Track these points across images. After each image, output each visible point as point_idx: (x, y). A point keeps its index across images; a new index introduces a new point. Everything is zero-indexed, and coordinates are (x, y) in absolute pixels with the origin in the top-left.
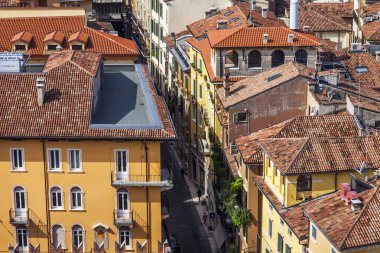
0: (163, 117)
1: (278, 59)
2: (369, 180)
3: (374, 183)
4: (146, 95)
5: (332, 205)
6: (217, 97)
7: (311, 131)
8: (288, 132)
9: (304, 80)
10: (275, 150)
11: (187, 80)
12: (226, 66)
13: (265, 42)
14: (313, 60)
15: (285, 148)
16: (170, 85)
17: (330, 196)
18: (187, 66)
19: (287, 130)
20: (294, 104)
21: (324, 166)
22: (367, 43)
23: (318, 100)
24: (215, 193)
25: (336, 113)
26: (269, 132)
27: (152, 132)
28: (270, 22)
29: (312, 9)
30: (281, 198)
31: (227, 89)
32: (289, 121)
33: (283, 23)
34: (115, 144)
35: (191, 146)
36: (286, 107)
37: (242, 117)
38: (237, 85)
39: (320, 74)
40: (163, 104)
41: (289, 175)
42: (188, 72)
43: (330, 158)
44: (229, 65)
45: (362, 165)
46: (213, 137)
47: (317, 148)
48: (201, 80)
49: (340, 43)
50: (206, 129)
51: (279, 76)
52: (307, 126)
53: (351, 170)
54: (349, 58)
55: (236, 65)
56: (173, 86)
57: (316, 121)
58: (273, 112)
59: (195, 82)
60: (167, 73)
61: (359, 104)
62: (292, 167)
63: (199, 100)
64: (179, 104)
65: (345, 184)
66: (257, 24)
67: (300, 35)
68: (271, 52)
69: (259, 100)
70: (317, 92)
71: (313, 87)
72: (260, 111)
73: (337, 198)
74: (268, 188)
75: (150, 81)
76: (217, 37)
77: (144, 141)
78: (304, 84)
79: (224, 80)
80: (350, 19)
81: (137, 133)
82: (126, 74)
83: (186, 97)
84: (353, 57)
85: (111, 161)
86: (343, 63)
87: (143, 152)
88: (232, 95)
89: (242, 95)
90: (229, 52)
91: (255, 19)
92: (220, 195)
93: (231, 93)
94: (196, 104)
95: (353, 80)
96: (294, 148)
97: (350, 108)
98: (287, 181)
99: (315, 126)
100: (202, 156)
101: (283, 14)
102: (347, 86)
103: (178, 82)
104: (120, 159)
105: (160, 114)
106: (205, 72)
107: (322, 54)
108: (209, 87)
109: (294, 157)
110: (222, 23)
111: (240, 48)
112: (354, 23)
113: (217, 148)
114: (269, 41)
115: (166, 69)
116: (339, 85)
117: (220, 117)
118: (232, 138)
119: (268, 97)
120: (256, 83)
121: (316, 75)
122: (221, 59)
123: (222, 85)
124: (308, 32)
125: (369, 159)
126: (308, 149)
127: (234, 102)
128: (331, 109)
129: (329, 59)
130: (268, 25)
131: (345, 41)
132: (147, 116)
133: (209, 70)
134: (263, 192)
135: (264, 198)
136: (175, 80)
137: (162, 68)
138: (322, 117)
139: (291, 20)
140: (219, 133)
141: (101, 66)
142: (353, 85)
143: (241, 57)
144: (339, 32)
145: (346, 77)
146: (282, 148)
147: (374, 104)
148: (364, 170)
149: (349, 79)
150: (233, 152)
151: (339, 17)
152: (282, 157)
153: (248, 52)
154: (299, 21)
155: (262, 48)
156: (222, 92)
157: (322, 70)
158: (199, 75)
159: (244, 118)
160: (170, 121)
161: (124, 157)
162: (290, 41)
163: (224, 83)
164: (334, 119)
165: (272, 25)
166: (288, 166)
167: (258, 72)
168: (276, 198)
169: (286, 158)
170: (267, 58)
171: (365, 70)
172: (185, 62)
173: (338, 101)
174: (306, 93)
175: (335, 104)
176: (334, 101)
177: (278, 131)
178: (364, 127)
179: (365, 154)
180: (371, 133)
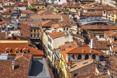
0: (51, 74)
1: (87, 57)
4: (46, 67)
6: (68, 69)
11: (59, 63)
12: (71, 59)
13: (83, 52)
14: (97, 58)
16: (53, 65)
18: (59, 59)
22: (114, 53)
23: (99, 70)
25: (104, 74)
28: (84, 46)
29: (97, 42)
31: (71, 66)
32: (90, 77)
33: (88, 46)
36: (89, 72)
37: (75, 75)
38: (74, 65)
39: (100, 62)
40: (51, 70)
42: (59, 61)
44: (72, 59)
48: (63, 63)
49: (106, 53)
51: (87, 63)
54: (109, 58)
55: (74, 59)
57: (98, 77)
58: (85, 74)
59: (61, 64)
60: (52, 61)
61: (112, 72)
63: (62, 69)
64: (56, 70)
66: (81, 46)
67: (93, 50)
68: (85, 55)
69: (80, 70)
70: (98, 68)
71: (97, 66)
72: (81, 73)
75: (47, 63)
76: (68, 50)
78: (95, 65)
79: (70, 63)
82: (40, 61)
83: (58, 68)
86: (107, 59)
88: (72, 68)
89: (76, 68)
90: (72, 55)
91: (80, 45)
94: (61, 71)
95: (110, 64)
97: (109, 73)
101: (88, 44)
102: (108, 66)
103: (56, 64)
106: (64, 61)
107: (100, 56)
108: (65, 65)
110: (70, 46)
111: (75, 54)
112: (110, 47)
114: (84, 52)
115: (52, 59)
116: (105, 66)
117: (68, 75)
119: (83, 69)
120: (80, 65)
121: (98, 63)
122: (69, 57)
123: (69, 65)
124: (96, 49)
127: (73, 70)
128: (103, 73)
129: (102, 58)
130: (84, 47)
132: (46, 74)
137: (51, 59)
138: (100, 76)
139: (91, 46)
141: (32, 58)
142: (110, 66)
143: (75, 57)
144: (106, 50)
145: (107, 63)
147: (116, 72)
149: (109, 64)
151: (106, 45)
153: (77, 55)
154: (93, 46)
155: (82, 54)
156: (69, 67)
157: (100, 61)
160: (53, 76)
162: (90, 52)
164: (104, 76)
167: (81, 61)
170: (83, 57)
171: (114, 61)
172: (58, 58)
173: (105, 71)
174: (95, 68)
175: (104, 72)
176: (104, 71)
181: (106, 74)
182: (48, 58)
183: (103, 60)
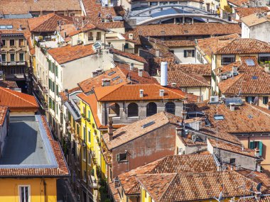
0: (58, 158)
1: (152, 110)
4: (44, 139)
6: (103, 141)
7: (179, 168)
8: (160, 169)
9: (174, 126)
10: (151, 183)
11: (78, 128)
12: (110, 115)
13: (141, 96)
14: (179, 110)
15: (158, 182)
16: (64, 132)
18: (78, 116)
19: (160, 167)
20: (165, 146)
21: (190, 195)
22: (223, 96)
23: (184, 142)
25: (199, 152)
26: (145, 169)
27: (49, 170)
28: (145, 80)
29: (179, 69)
31: (111, 134)
32: (161, 160)
33: (155, 81)
34: (19, 180)
35: (82, 181)
36: (158, 149)
37: (123, 157)
38: (119, 131)
39: (186, 121)
40: (59, 147)
42: (79, 121)
43: (194, 189)
44: (112, 115)
45: (221, 195)
46: (100, 174)
47: (184, 181)
48: (89, 128)
49: (201, 97)
50: (94, 167)
51: (152, 123)
52: (176, 164)
53: (211, 199)
54: (208, 108)
55: (118, 115)
56: (67, 132)
57: (183, 159)
58: (149, 152)
59: (85, 129)
60: (62, 122)
61: (218, 145)
62: (164, 197)
63: (89, 144)
64: (72, 147)
66: (135, 81)
67: (169, 90)
68: (146, 104)
69: (136, 143)
70: (183, 136)
71: (180, 132)
72: (137, 152)
75: (48, 129)
76: (102, 92)
77: (43, 178)
78: (173, 130)
79: (109, 127)
80: (209, 77)
81: (37, 172)
82: (28, 123)
83: (77, 141)
84: (212, 107)
85: (15, 194)
86: (204, 112)
87: (42, 187)
88: (115, 139)
89: (123, 139)
90: (113, 104)
91: (132, 77)
93: (114, 138)
94: (86, 147)
95: (212, 126)
96: (165, 182)
97: (210, 148)
99: (182, 163)
100: (91, 189)
101: (155, 73)
102: (208, 131)
103: (71, 129)
104: (23, 194)
105: (56, 156)
106: (93, 121)
107: (187, 105)
108: (96, 133)
109: (165, 189)
110: (106, 81)
111: (120, 101)
112: (213, 80)
113: (103, 183)
114: (144, 96)
115: (61, 118)
116: (201, 130)
117: (105, 157)
118: (115, 174)
119: (144, 140)
120: (134, 129)
121: (183, 122)
122: (106, 111)
123: (106, 132)
124: (176, 88)
125: (226, 189)
126: (176, 182)
127: (116, 145)
128: (194, 149)
129: (193, 110)
130: (143, 82)
131: (205, 95)
132: (45, 157)
133: (96, 119)
136: (69, 127)
137: (58, 118)
138: (187, 156)
139: (162, 78)
140: (105, 170)
141: (7, 117)
142: (212, 130)
143: (121, 109)
144: (201, 87)
145: (206, 124)
146: (155, 182)
147: (229, 145)
148: (222, 199)
149: (209, 125)
150: (116, 186)
151: (200, 75)
152: (155, 190)
153: (127, 104)
154: (168, 79)
155: (139, 101)
156: (106, 137)
157: (187, 118)
158: (88, 123)
159: (125, 158)
160: (64, 161)
161: (27, 191)
162: (161, 95)
163: (108, 130)
164: (198, 157)
165: (147, 82)
166: (160, 196)
167: (136, 120)
169: (159, 189)
170: (142, 109)
171: (222, 118)
172: (77, 113)
173: (200, 143)
174: (175, 137)
175: (198, 145)
176: (197, 143)
177: (152, 168)
178: (221, 164)
179: (222, 186)
180: (227, 168)
181: (203, 151)
182: (50, 115)
183: (194, 116)
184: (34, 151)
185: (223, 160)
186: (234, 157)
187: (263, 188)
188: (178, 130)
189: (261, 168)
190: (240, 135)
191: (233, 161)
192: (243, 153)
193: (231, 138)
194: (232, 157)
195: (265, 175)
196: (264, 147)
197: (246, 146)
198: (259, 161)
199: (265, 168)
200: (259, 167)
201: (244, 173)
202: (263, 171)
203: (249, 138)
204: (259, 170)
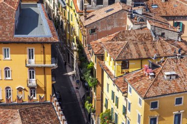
0: (52, 31)
2: (158, 63)
3: (161, 65)
4: (43, 19)
5: (139, 76)
6: (80, 21)
7: (129, 38)
8: (117, 38)
9: (125, 12)
10: (110, 48)
11: (64, 12)
12: (85, 4)
15: (115, 47)
16: (56, 15)
17: (138, 71)
18: (65, 4)
19: (116, 38)
20: (120, 24)
21: (135, 56)
23: (132, 22)
24: (79, 70)
25: (141, 29)
26: (107, 39)
27: (46, 39)
30: (113, 72)
31: (85, 16)
32: (117, 33)
34: (27, 45)
35: (67, 46)
36: (116, 26)
37: (93, 31)
38: (90, 14)
39: (133, 9)
40: (52, 24)
41: (117, 60)
42: (65, 8)
43: (138, 52)
44: (86, 4)
45: (155, 55)
46: (78, 41)
47: (132, 47)
48: (72, 12)
50: (75, 37)
51: (112, 10)
52: (127, 36)
53: (149, 58)
55: (90, 4)
56: (57, 15)
57: (131, 33)
58: (109, 28)
59: (69, 13)
60: (54, 8)
61: (153, 24)
62: (119, 56)
63: (71, 22)
64: (61, 24)
65: (146, 65)
69: (102, 22)
70: (132, 18)
71: (130, 15)
72: (103, 28)
73: (142, 72)
74: (106, 67)
75: (46, 13)
77: (43, 43)
78: (125, 14)
79: (84, 12)
81: (39, 40)
82: (33, 9)
83: (64, 21)
85: (25, 53)
86: (145, 3)
87: (42, 49)
89: (93, 20)
92: (82, 71)
93: (87, 19)
94: (69, 24)
95: (150, 12)
96: (120, 47)
97: (149, 26)
98: (116, 63)
99: (131, 35)
100: (73, 51)
102: (147, 15)
103: (60, 13)
104: (30, 53)
105: (51, 30)
106: (74, 8)
108: (76, 16)
109: (120, 51)
113: (80, 47)
115: (54, 6)
116: (143, 14)
117: (81, 31)
118: (88, 42)
119: (106, 20)
120: (100, 13)
121: (131, 9)
122: (82, 1)
123: (83, 15)
125: (158, 52)
126: (127, 47)
127: (89, 23)
128: (139, 26)
129: (138, 1)
132: (44, 31)
133: (76, 6)
134: (104, 69)
135: (105, 73)
136: (58, 12)
137: (52, 5)
138: (134, 31)
140: (81, 39)
141: (20, 5)
142: (150, 14)
143: (92, 0)
145: (146, 10)
146: (113, 47)
147: (161, 24)
148: (156, 58)
149: (148, 11)
150: (89, 49)
152: (114, 52)
156: (83, 18)
157: (134, 6)
158: (71, 9)
159: (94, 32)
160: (56, 33)
161: (32, 52)
163: (84, 13)
164: (141, 32)
166: (117, 56)
167: (102, 8)
168: (111, 73)
169: (116, 52)
171: (156, 6)
172: (64, 3)
173: (143, 23)
174: (126, 19)
175: (141, 24)
176: (141, 22)
177: (112, 38)
178: (156, 36)
179: (156, 50)
180: (159, 39)
181: (144, 28)
182: (47, 4)
183: (139, 5)
184: (37, 26)
185: (157, 33)
186: (164, 32)
187: (182, 52)
188: (128, 14)
189: (181, 39)
190: (168, 18)
191: (163, 34)
192: (170, 29)
193: (163, 20)
194: (163, 32)
195: (183, 43)
196: (183, 26)
197: (172, 25)
198: (180, 34)
199: (184, 39)
200: (180, 38)
201: (170, 42)
202: (182, 41)
203: (174, 20)
204: (180, 40)
